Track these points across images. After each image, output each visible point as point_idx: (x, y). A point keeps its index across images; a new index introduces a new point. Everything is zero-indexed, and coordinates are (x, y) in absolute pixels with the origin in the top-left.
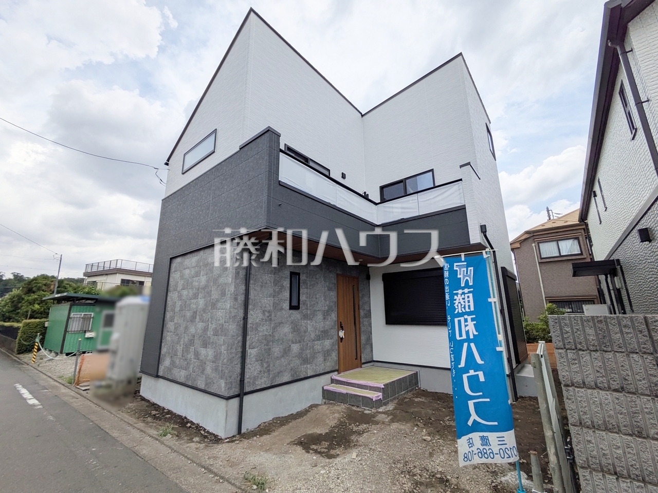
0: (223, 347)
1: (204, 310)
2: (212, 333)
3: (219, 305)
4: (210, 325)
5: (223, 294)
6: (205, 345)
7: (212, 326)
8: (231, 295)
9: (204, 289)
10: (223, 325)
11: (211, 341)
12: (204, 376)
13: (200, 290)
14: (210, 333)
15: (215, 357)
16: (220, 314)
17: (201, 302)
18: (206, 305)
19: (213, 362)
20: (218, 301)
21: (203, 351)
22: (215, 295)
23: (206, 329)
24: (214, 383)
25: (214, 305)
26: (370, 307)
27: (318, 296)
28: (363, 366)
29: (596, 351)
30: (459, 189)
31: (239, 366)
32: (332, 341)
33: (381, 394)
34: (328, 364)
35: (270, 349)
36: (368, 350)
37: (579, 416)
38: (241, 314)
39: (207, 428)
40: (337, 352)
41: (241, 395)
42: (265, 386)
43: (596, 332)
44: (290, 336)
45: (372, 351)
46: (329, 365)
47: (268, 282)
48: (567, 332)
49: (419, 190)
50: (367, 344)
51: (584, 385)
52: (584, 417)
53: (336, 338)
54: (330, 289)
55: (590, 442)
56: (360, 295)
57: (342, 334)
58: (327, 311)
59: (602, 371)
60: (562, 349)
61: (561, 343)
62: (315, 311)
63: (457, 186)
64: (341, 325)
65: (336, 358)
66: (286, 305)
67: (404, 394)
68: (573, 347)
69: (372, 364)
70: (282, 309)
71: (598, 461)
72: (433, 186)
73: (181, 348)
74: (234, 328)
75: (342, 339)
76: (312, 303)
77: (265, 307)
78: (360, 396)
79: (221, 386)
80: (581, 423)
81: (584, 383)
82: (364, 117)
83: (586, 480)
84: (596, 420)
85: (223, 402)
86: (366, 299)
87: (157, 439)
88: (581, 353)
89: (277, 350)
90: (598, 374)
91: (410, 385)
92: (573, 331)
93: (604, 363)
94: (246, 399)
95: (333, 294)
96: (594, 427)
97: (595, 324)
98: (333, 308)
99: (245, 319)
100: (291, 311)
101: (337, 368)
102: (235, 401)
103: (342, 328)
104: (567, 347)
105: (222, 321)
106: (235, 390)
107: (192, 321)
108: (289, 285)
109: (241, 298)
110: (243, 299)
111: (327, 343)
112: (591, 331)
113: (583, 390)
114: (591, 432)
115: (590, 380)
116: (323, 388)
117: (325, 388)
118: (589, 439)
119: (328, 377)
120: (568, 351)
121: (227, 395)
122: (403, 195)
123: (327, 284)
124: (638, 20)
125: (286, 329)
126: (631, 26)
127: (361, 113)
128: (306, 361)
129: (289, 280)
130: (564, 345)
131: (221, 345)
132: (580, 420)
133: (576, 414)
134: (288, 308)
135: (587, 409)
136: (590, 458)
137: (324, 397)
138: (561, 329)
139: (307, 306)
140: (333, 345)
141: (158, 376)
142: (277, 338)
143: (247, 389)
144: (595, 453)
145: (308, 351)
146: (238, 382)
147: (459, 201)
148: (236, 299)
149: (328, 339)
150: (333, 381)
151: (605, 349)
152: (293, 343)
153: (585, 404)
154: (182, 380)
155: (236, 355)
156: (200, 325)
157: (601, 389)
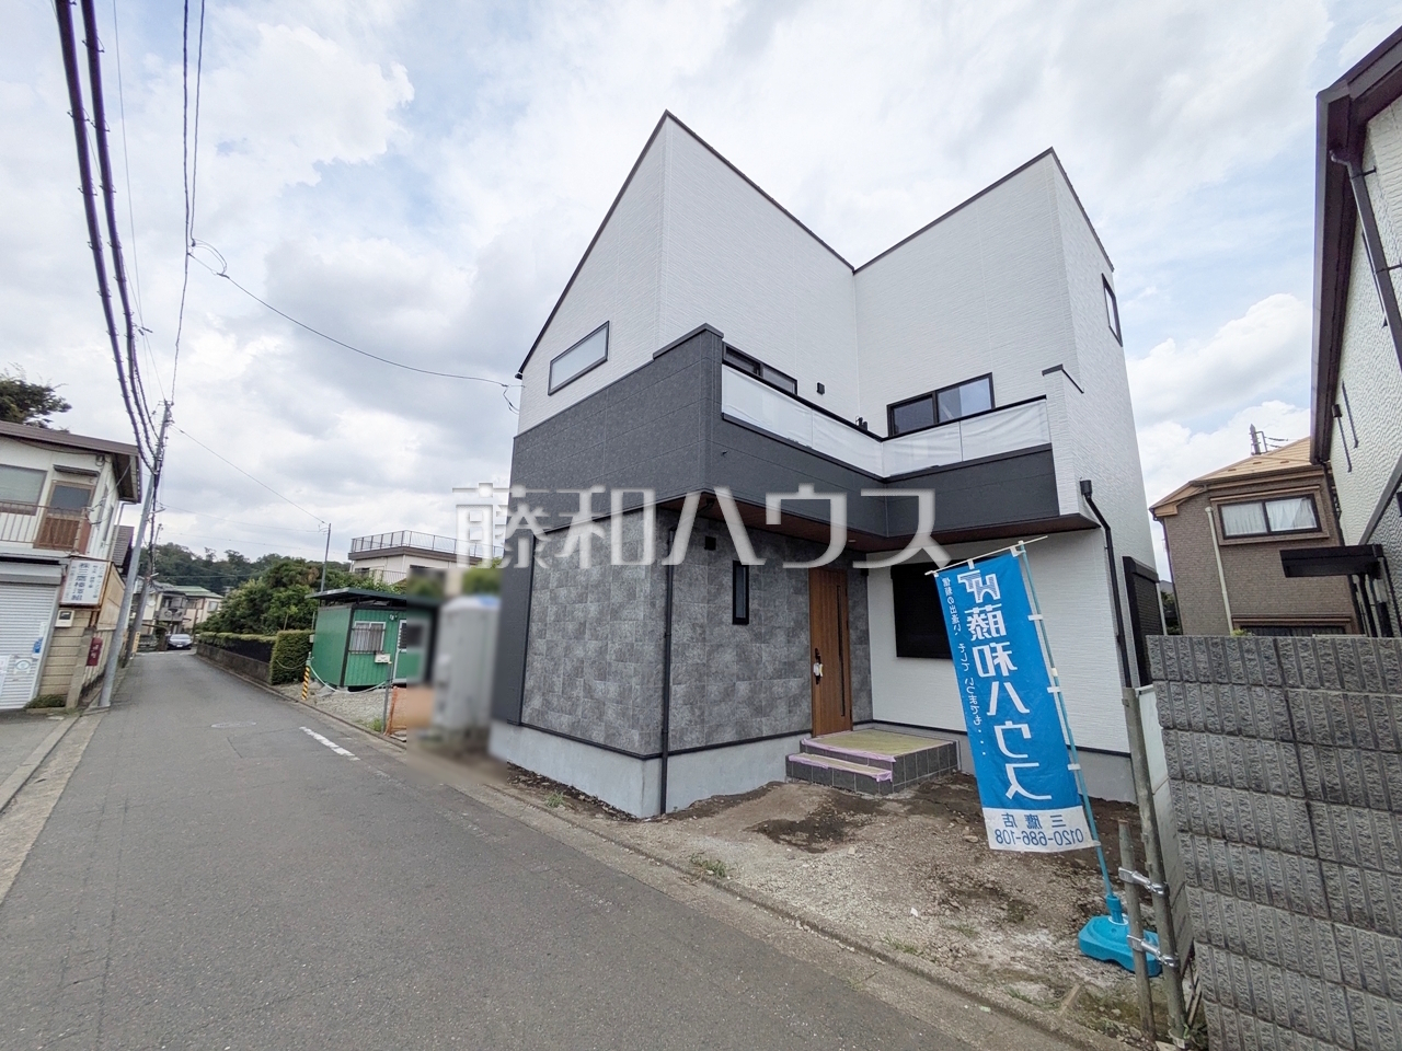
0: (634, 679)
1: (599, 621)
2: (614, 657)
3: (625, 613)
4: (610, 645)
5: (632, 595)
6: (603, 676)
7: (613, 647)
8: (646, 597)
9: (596, 586)
10: (632, 645)
11: (613, 669)
12: (603, 724)
13: (590, 588)
14: (610, 657)
15: (620, 694)
16: (626, 627)
17: (593, 609)
18: (601, 612)
19: (617, 703)
20: (622, 606)
21: (599, 686)
22: (617, 596)
23: (602, 651)
24: (620, 735)
25: (615, 613)
26: (867, 623)
27: (777, 603)
28: (855, 728)
29: (1209, 683)
30: (1040, 415)
31: (659, 710)
32: (801, 680)
33: (890, 772)
34: (795, 719)
35: (704, 686)
36: (864, 700)
37: (1181, 767)
38: (661, 630)
39: (612, 804)
40: (809, 700)
41: (663, 755)
42: (698, 745)
43: (1209, 658)
44: (735, 668)
45: (871, 702)
46: (797, 721)
47: (700, 577)
48: (1171, 658)
49: (963, 415)
50: (861, 690)
51: (1190, 727)
52: (1187, 768)
53: (808, 675)
54: (797, 592)
55: (1193, 798)
56: (850, 603)
57: (818, 669)
58: (794, 630)
59: (1214, 709)
60: (1162, 680)
61: (1162, 673)
62: (773, 627)
63: (1036, 408)
64: (817, 654)
65: (808, 711)
66: (728, 617)
67: (931, 777)
68: (1178, 678)
69: (870, 725)
70: (721, 623)
71: (1202, 823)
72: (990, 408)
73: (561, 679)
74: (651, 650)
75: (818, 678)
76: (769, 615)
77: (696, 619)
78: (853, 773)
79: (634, 739)
80: (1183, 776)
81: (1190, 724)
82: (858, 275)
83: (1186, 845)
84: (1202, 772)
85: (638, 764)
86: (860, 610)
87: (546, 810)
88: (1187, 685)
89: (714, 689)
90: (1209, 713)
91: (942, 763)
92: (1178, 658)
93: (1217, 699)
94: (672, 762)
95: (803, 600)
96: (1200, 780)
97: (1208, 649)
98: (803, 623)
99: (667, 636)
100: (736, 627)
101: (810, 727)
102: (655, 764)
103: (818, 659)
104: (1170, 677)
105: (628, 640)
106: (655, 748)
107: (576, 638)
108: (731, 584)
109: (660, 603)
110: (663, 605)
111: (794, 684)
112: (1202, 657)
113: (1188, 734)
114: (1195, 786)
115: (1198, 720)
116: (787, 758)
117: (791, 758)
118: (1192, 795)
119: (794, 741)
120: (1171, 683)
121: (643, 753)
122: (933, 424)
123: (793, 582)
124: (1390, 115)
125: (728, 657)
126: (1372, 124)
127: (852, 268)
128: (759, 711)
129: (731, 575)
130: (1166, 675)
131: (631, 677)
132: (1182, 771)
133: (1177, 764)
134: (731, 621)
135: (1191, 757)
136: (1192, 819)
137: (789, 774)
138: (1163, 654)
139: (760, 618)
140: (803, 687)
141: (521, 725)
142: (713, 670)
143: (672, 747)
144: (1199, 812)
145: (763, 695)
146: (659, 735)
147: (1039, 437)
148: (653, 605)
149: (795, 677)
150: (803, 748)
151: (1220, 680)
152: (739, 679)
153: (1189, 752)
154: (565, 730)
155: (655, 692)
156: (593, 645)
157: (1211, 732)
